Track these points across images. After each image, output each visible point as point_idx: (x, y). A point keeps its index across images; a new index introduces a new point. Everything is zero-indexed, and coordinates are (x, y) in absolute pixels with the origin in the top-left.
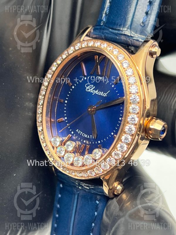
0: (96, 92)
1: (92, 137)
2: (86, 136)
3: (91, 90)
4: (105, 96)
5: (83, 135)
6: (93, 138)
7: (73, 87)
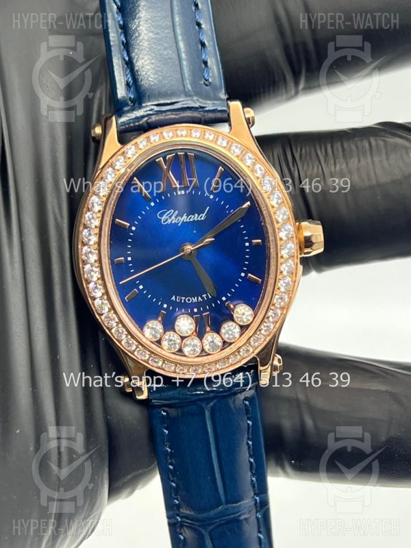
0: (184, 218)
2: (195, 300)
3: (173, 220)
4: (202, 219)
5: (189, 300)
6: (210, 297)
7: (134, 228)
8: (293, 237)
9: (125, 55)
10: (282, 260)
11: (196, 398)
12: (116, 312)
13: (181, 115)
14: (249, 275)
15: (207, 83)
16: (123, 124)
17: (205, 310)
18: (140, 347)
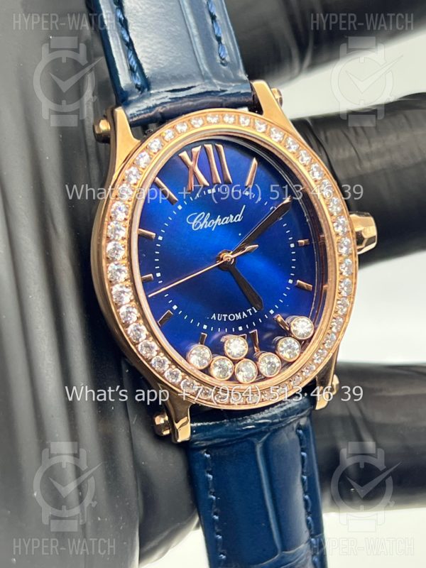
1: (252, 311)
2: (239, 316)
3: (205, 224)
4: (239, 220)
5: (232, 317)
6: (256, 311)
7: (160, 238)
8: (349, 232)
9: (125, 35)
10: (341, 258)
11: (247, 434)
12: (156, 338)
13: (200, 101)
14: (298, 281)
15: (223, 62)
16: (133, 116)
17: (252, 328)
18: (187, 377)
